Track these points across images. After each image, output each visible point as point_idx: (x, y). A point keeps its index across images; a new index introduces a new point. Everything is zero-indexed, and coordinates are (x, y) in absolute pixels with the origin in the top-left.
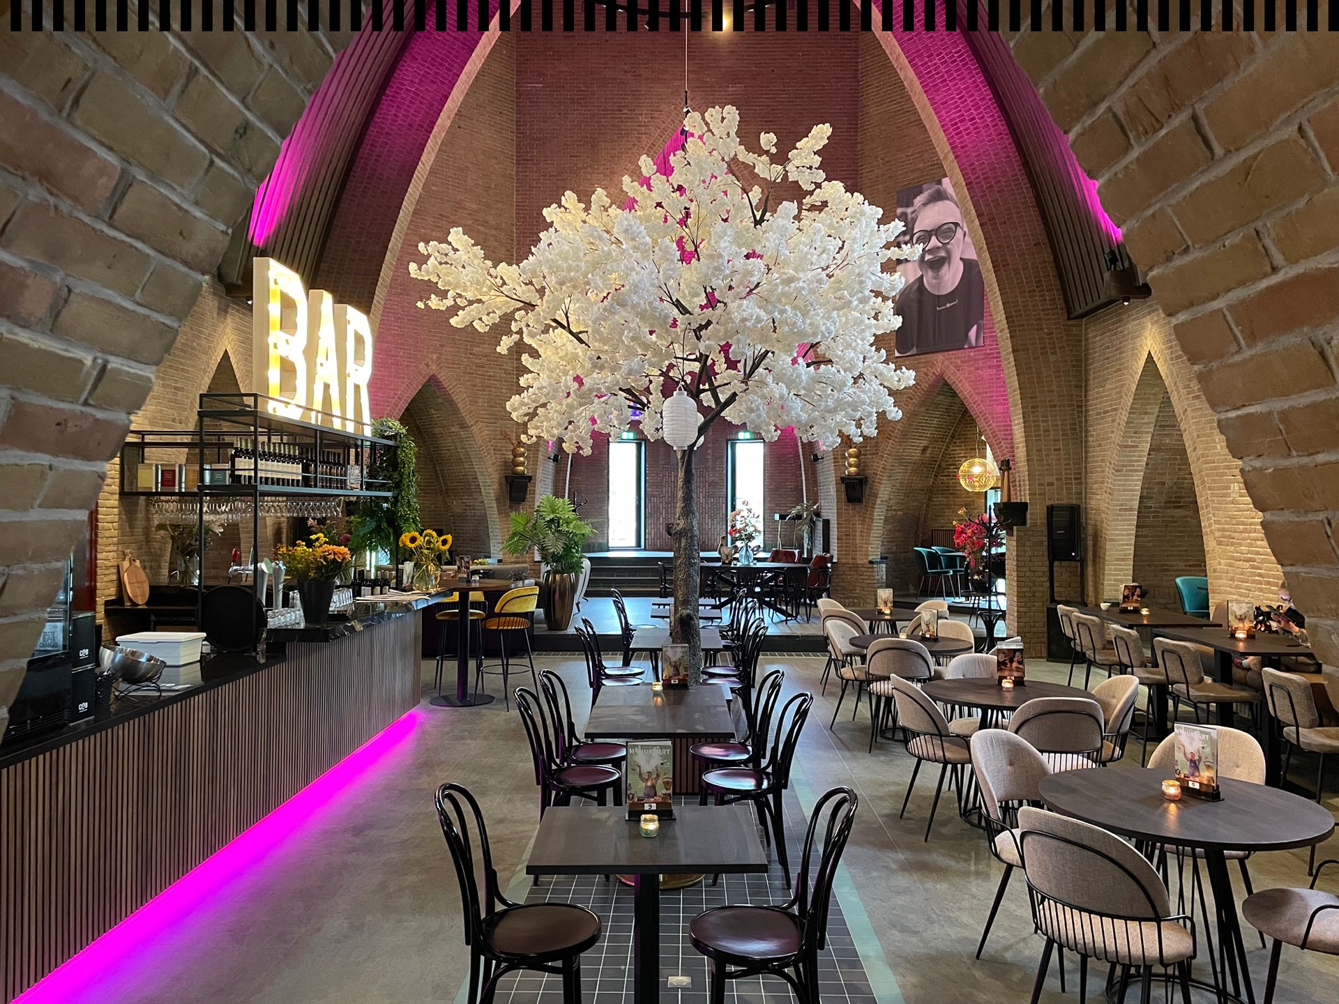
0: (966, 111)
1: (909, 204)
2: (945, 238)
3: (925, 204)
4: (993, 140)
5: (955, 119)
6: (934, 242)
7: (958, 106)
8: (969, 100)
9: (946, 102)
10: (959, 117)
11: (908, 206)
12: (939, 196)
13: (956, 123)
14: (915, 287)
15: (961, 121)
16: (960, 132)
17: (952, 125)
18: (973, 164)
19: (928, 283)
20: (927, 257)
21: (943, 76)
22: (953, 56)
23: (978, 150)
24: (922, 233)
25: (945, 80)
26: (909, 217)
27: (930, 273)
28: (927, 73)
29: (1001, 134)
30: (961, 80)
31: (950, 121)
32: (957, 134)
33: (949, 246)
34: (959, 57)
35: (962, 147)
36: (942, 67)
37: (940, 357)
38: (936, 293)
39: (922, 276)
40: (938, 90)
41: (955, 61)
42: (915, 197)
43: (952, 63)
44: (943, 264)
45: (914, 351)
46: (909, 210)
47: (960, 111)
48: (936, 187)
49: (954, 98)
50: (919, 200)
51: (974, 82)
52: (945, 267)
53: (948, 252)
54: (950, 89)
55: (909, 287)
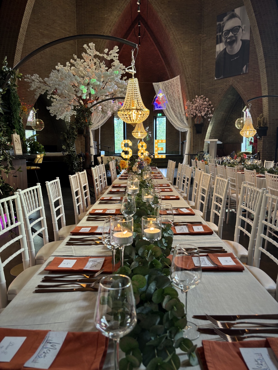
1: (222, 20)
2: (235, 32)
3: (228, 20)
6: (231, 34)
11: (221, 21)
12: (234, 16)
14: (223, 52)
19: (228, 50)
20: (228, 40)
24: (226, 31)
26: (222, 25)
27: (229, 47)
33: (236, 35)
37: (231, 78)
38: (231, 54)
39: (226, 48)
42: (224, 18)
44: (234, 42)
45: (222, 77)
46: (222, 23)
48: (232, 13)
50: (225, 19)
52: (235, 44)
53: (236, 38)
55: (221, 52)
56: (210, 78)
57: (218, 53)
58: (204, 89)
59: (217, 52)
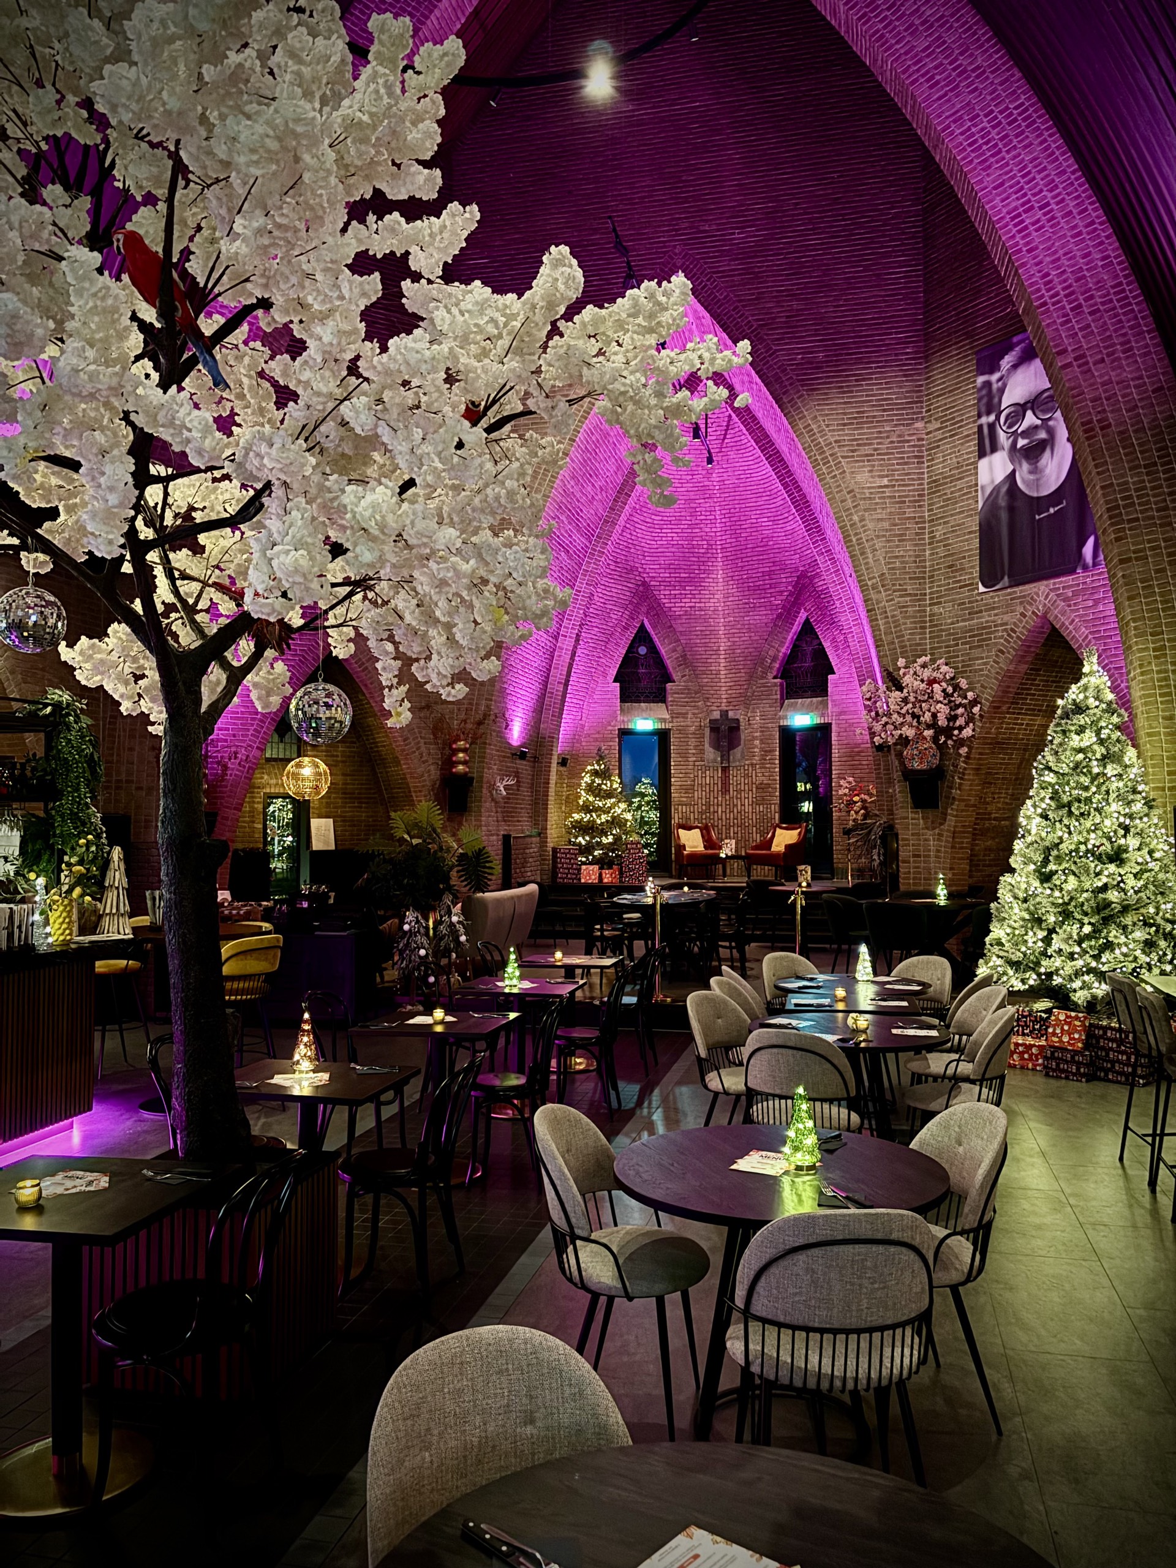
0: (1034, 195)
1: (995, 367)
2: (1045, 412)
3: (1015, 367)
4: (1080, 233)
5: (1016, 208)
7: (1022, 188)
8: (1038, 177)
9: (1002, 184)
10: (1023, 205)
13: (1019, 215)
14: (1004, 489)
15: (1025, 211)
16: (1026, 228)
17: (1013, 219)
18: (1047, 274)
19: (1022, 479)
20: (1021, 442)
21: (996, 145)
22: (1011, 114)
23: (1056, 252)
24: (1012, 409)
25: (1000, 151)
26: (995, 386)
27: (1025, 466)
28: (970, 145)
29: (1093, 223)
30: (1025, 147)
31: (1009, 213)
32: (1019, 232)
34: (1020, 114)
35: (1029, 251)
36: (994, 133)
38: (1035, 495)
39: (1014, 472)
40: (989, 167)
41: (1016, 120)
42: (1003, 357)
43: (1009, 124)
44: (1043, 450)
45: (1005, 581)
46: (994, 377)
47: (1025, 195)
49: (1015, 176)
50: (1007, 362)
51: (1046, 149)
52: (1048, 453)
53: (1051, 433)
54: (1007, 164)
55: (997, 489)
56: (960, 587)
57: (988, 491)
58: (942, 630)
59: (982, 487)
